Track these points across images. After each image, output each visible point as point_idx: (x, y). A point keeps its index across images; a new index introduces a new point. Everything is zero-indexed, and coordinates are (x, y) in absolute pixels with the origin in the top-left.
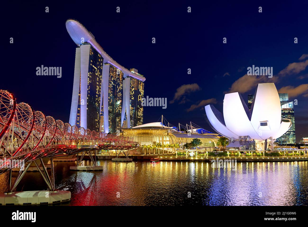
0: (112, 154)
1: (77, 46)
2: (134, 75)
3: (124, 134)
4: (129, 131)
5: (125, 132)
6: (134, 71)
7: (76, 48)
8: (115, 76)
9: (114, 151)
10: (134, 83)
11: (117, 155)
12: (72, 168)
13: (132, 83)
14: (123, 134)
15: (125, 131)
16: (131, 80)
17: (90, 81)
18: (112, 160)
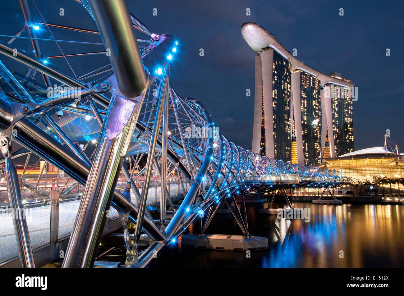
1: (256, 54)
3: (328, 166)
4: (334, 162)
5: (328, 164)
7: (255, 57)
9: (315, 190)
11: (320, 195)
12: (261, 211)
14: (326, 167)
15: (328, 162)
17: (275, 97)
18: (313, 202)
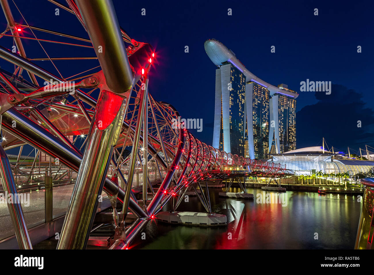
0: (261, 182)
1: (217, 67)
2: (284, 91)
3: (274, 160)
4: (280, 157)
5: (274, 158)
6: (282, 87)
7: (216, 70)
8: (260, 94)
9: (263, 179)
10: (283, 102)
11: (267, 183)
12: (220, 194)
13: (281, 101)
14: (272, 160)
15: (274, 157)
16: (280, 97)
17: (232, 104)
18: (262, 188)
